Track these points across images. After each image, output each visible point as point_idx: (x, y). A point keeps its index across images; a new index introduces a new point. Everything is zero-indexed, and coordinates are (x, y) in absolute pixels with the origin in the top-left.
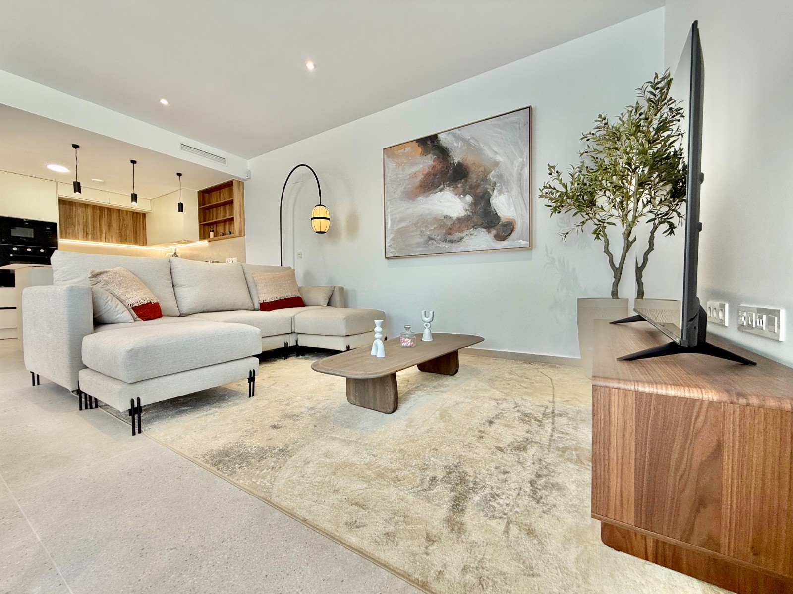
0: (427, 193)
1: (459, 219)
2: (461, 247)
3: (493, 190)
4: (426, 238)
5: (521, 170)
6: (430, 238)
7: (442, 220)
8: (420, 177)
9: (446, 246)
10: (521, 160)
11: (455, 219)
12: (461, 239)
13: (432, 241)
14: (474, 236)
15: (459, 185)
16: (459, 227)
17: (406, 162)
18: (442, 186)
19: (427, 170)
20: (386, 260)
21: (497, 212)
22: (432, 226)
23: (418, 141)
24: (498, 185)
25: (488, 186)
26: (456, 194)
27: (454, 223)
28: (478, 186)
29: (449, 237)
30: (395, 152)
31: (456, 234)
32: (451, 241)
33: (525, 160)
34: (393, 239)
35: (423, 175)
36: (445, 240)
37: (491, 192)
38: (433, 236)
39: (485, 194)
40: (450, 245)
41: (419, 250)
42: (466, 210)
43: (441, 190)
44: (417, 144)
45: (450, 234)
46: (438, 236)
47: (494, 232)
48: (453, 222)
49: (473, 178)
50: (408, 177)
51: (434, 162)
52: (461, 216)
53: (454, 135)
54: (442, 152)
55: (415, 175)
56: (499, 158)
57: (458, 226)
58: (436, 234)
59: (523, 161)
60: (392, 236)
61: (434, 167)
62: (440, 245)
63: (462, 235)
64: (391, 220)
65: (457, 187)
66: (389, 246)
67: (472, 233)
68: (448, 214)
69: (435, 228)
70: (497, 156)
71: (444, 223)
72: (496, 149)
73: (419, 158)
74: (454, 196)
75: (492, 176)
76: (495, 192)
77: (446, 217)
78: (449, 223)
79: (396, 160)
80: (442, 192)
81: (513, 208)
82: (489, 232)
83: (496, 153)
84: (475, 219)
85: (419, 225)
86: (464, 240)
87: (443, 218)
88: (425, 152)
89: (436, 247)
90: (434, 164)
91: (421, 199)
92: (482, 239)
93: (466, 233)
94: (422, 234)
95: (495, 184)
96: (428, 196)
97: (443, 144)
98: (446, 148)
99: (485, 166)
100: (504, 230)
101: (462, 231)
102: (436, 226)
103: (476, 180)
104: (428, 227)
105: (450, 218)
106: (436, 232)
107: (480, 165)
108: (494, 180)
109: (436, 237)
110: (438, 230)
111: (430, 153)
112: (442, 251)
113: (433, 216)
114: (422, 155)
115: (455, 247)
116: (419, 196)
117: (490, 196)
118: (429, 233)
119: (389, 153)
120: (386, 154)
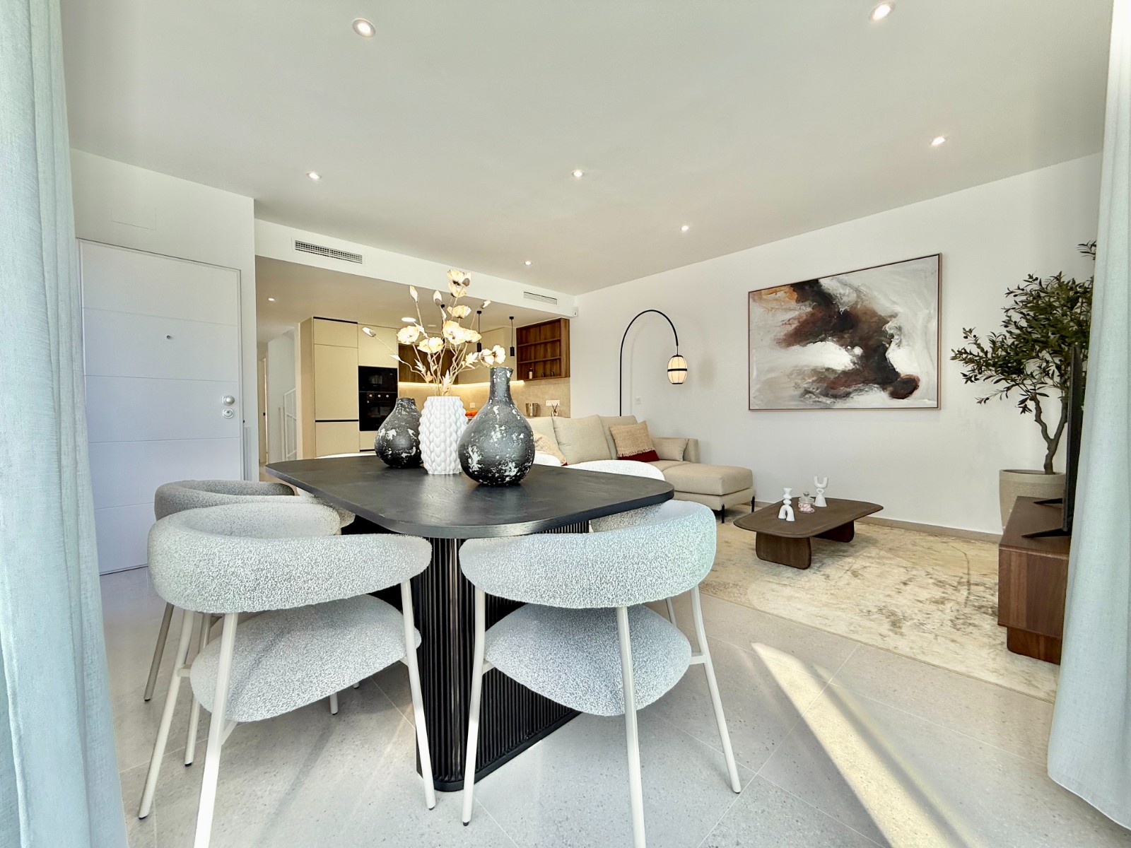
0: (805, 343)
1: (845, 373)
2: (849, 403)
3: (890, 343)
4: (802, 390)
5: (927, 323)
6: (807, 392)
7: (823, 372)
8: (795, 325)
9: (828, 401)
10: (928, 311)
11: (840, 372)
12: (847, 395)
13: (810, 395)
14: (863, 393)
15: (846, 336)
16: (846, 382)
17: (777, 307)
18: (823, 335)
19: (804, 318)
20: (750, 412)
21: (895, 367)
22: (809, 378)
23: (793, 285)
24: (896, 337)
25: (883, 338)
26: (842, 345)
27: (839, 376)
28: (870, 338)
29: (832, 392)
30: (763, 296)
31: (842, 388)
32: (835, 397)
33: (932, 311)
34: (759, 390)
35: (799, 322)
36: (826, 395)
37: (888, 346)
38: (811, 390)
39: (879, 346)
40: (832, 400)
41: (793, 404)
42: (854, 363)
43: (822, 340)
44: (792, 288)
45: (833, 388)
46: (817, 390)
47: (891, 389)
48: (837, 375)
49: (864, 329)
50: (780, 324)
51: (813, 309)
52: (847, 369)
53: (840, 282)
54: (824, 300)
55: (789, 322)
56: (898, 309)
57: (843, 380)
58: (815, 387)
59: (930, 313)
60: (758, 386)
61: (812, 315)
62: (820, 400)
63: (848, 390)
64: (757, 369)
65: (843, 338)
66: (754, 397)
67: (862, 388)
68: (831, 366)
69: (813, 381)
70: (896, 306)
71: (826, 377)
72: (894, 299)
73: (793, 304)
74: (838, 347)
75: (889, 328)
76: (893, 345)
77: (828, 369)
78: (832, 376)
79: (765, 306)
80: (824, 343)
81: (915, 363)
82: (884, 389)
83: (894, 303)
84: (866, 374)
85: (793, 376)
86: (851, 396)
87: (824, 370)
88: (801, 300)
89: (815, 402)
90: (814, 311)
91: (797, 348)
92: (877, 397)
93: (853, 388)
94: (797, 386)
95: (892, 336)
96: (805, 345)
97: (826, 291)
98: (829, 294)
99: (880, 316)
100: (903, 387)
101: (849, 386)
102: (814, 378)
103: (866, 331)
104: (805, 379)
105: (833, 371)
106: (815, 386)
107: (874, 314)
108: (890, 332)
109: (814, 390)
110: (818, 383)
111: (808, 300)
112: (822, 406)
113: (811, 368)
114: (798, 301)
115: (840, 404)
116: (793, 345)
117: (886, 349)
118: (805, 386)
119: (757, 298)
120: (752, 298)
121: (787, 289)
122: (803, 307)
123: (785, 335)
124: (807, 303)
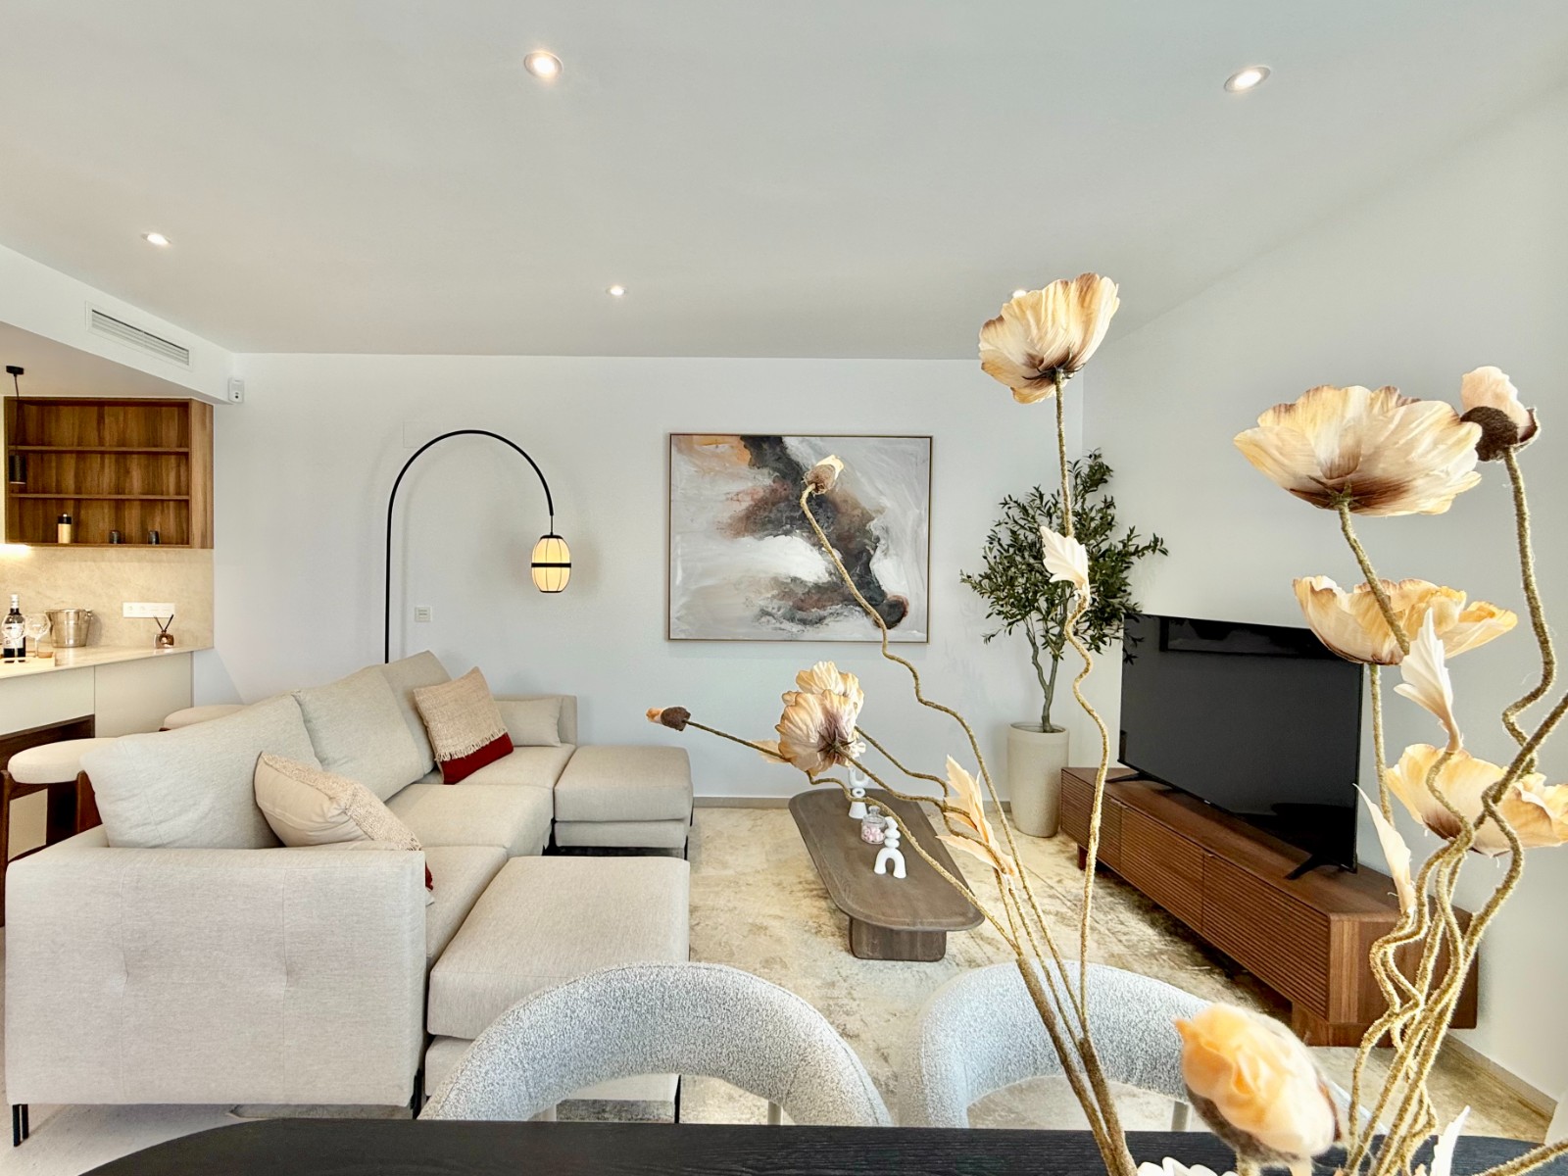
0: (761, 534)
1: (817, 587)
2: (822, 633)
3: (875, 549)
4: (756, 611)
5: (918, 527)
6: (764, 613)
7: (787, 584)
8: (746, 503)
9: (795, 628)
10: (918, 511)
11: (810, 585)
12: (821, 620)
13: (768, 617)
14: (841, 618)
16: (819, 600)
17: (717, 469)
18: (788, 526)
19: (761, 494)
20: (667, 644)
21: (881, 583)
22: (768, 592)
23: (744, 438)
24: (882, 541)
25: (866, 541)
26: (814, 545)
27: (809, 591)
28: (850, 538)
29: (800, 614)
30: (696, 446)
31: (813, 610)
32: (804, 622)
33: (923, 512)
34: (686, 606)
35: (753, 499)
36: (792, 619)
37: (872, 552)
38: (770, 610)
39: (861, 552)
40: (800, 627)
41: (741, 632)
42: (831, 574)
43: (786, 533)
44: (743, 443)
45: (801, 609)
46: (779, 611)
47: (876, 614)
48: (807, 590)
49: (844, 522)
50: (724, 498)
51: (774, 482)
52: (821, 581)
53: (813, 447)
54: (791, 472)
55: (737, 498)
56: (886, 502)
57: (815, 597)
58: (776, 606)
59: (920, 513)
60: (684, 600)
61: (774, 491)
62: (782, 626)
63: (822, 613)
64: (684, 570)
66: (678, 619)
67: (839, 611)
68: (798, 576)
69: (774, 597)
70: (882, 497)
71: (791, 589)
72: (880, 487)
73: (744, 468)
74: (808, 546)
75: (873, 527)
76: (878, 551)
77: (794, 580)
78: (800, 591)
79: (697, 462)
80: (789, 537)
81: (904, 582)
82: (868, 614)
83: (881, 493)
84: (845, 590)
85: (743, 586)
86: (826, 621)
87: (789, 580)
88: (758, 462)
89: (776, 629)
90: (775, 486)
91: (748, 541)
92: (855, 625)
93: (829, 610)
94: (748, 603)
95: (878, 539)
96: (761, 538)
97: (793, 457)
98: (798, 464)
99: (863, 509)
100: (894, 612)
101: (823, 607)
102: (775, 592)
103: (846, 528)
104: (760, 593)
105: (802, 582)
106: (776, 603)
107: (856, 506)
108: (876, 533)
109: (774, 611)
110: (780, 600)
111: (767, 466)
112: (785, 636)
113: (772, 575)
114: (752, 465)
115: (810, 633)
116: (744, 536)
117: (870, 557)
118: (762, 603)
119: (683, 446)
120: (676, 445)
121: (736, 441)
122: (760, 477)
123: (730, 518)
124: (765, 471)
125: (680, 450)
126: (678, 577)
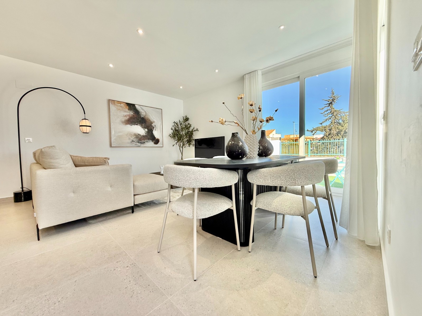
1: (143, 136)
2: (145, 145)
3: (153, 129)
4: (131, 140)
5: (160, 125)
6: (133, 141)
7: (137, 135)
8: (128, 118)
9: (139, 144)
12: (144, 143)
14: (148, 142)
15: (143, 125)
16: (143, 139)
17: (121, 109)
19: (131, 116)
20: (110, 148)
21: (155, 136)
22: (133, 137)
23: (127, 103)
24: (155, 128)
26: (142, 127)
27: (141, 137)
28: (149, 127)
29: (140, 141)
30: (116, 103)
31: (143, 141)
32: (141, 143)
33: (161, 123)
34: (115, 139)
36: (139, 142)
38: (134, 140)
39: (151, 129)
40: (140, 144)
41: (128, 145)
42: (146, 134)
43: (137, 125)
45: (140, 140)
47: (154, 142)
49: (148, 124)
50: (123, 116)
52: (144, 135)
53: (141, 108)
54: (137, 112)
55: (126, 116)
56: (155, 120)
57: (143, 138)
61: (133, 116)
64: (114, 131)
65: (142, 125)
66: (113, 142)
68: (140, 133)
69: (135, 138)
71: (138, 136)
73: (127, 110)
74: (141, 128)
75: (153, 125)
76: (154, 130)
77: (139, 134)
78: (140, 137)
79: (117, 107)
80: (137, 126)
81: (159, 136)
82: (153, 142)
83: (154, 118)
84: (149, 137)
85: (128, 135)
86: (145, 143)
88: (130, 109)
89: (136, 144)
90: (134, 115)
92: (151, 143)
93: (146, 141)
94: (129, 139)
95: (154, 127)
96: (131, 125)
97: (137, 109)
98: (138, 111)
99: (151, 121)
100: (157, 141)
101: (144, 140)
102: (135, 137)
103: (148, 125)
104: (132, 137)
105: (140, 135)
106: (135, 139)
107: (150, 120)
108: (153, 126)
109: (135, 141)
110: (136, 138)
111: (132, 110)
112: (137, 146)
113: (134, 133)
114: (129, 109)
115: (142, 145)
116: (128, 124)
117: (153, 131)
118: (132, 139)
119: (113, 103)
120: (111, 102)
121: (125, 104)
122: (130, 112)
123: (125, 120)
124: (132, 111)
125: (112, 104)
126: (113, 133)
